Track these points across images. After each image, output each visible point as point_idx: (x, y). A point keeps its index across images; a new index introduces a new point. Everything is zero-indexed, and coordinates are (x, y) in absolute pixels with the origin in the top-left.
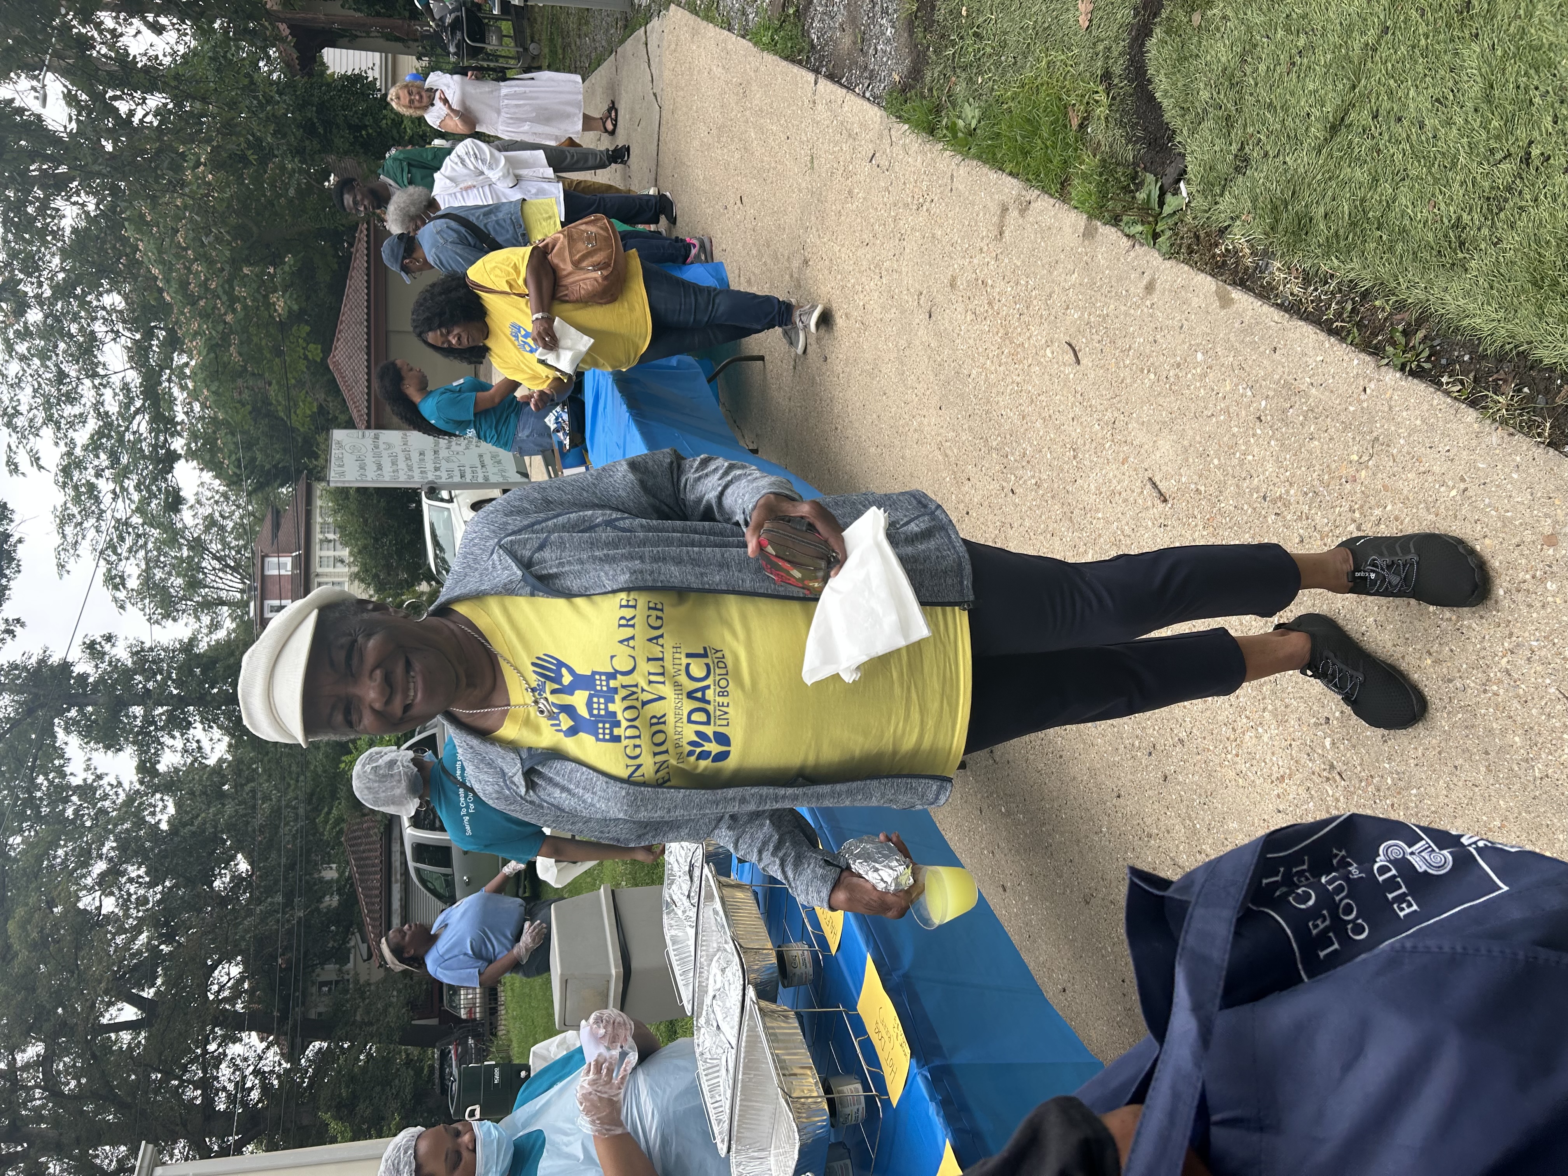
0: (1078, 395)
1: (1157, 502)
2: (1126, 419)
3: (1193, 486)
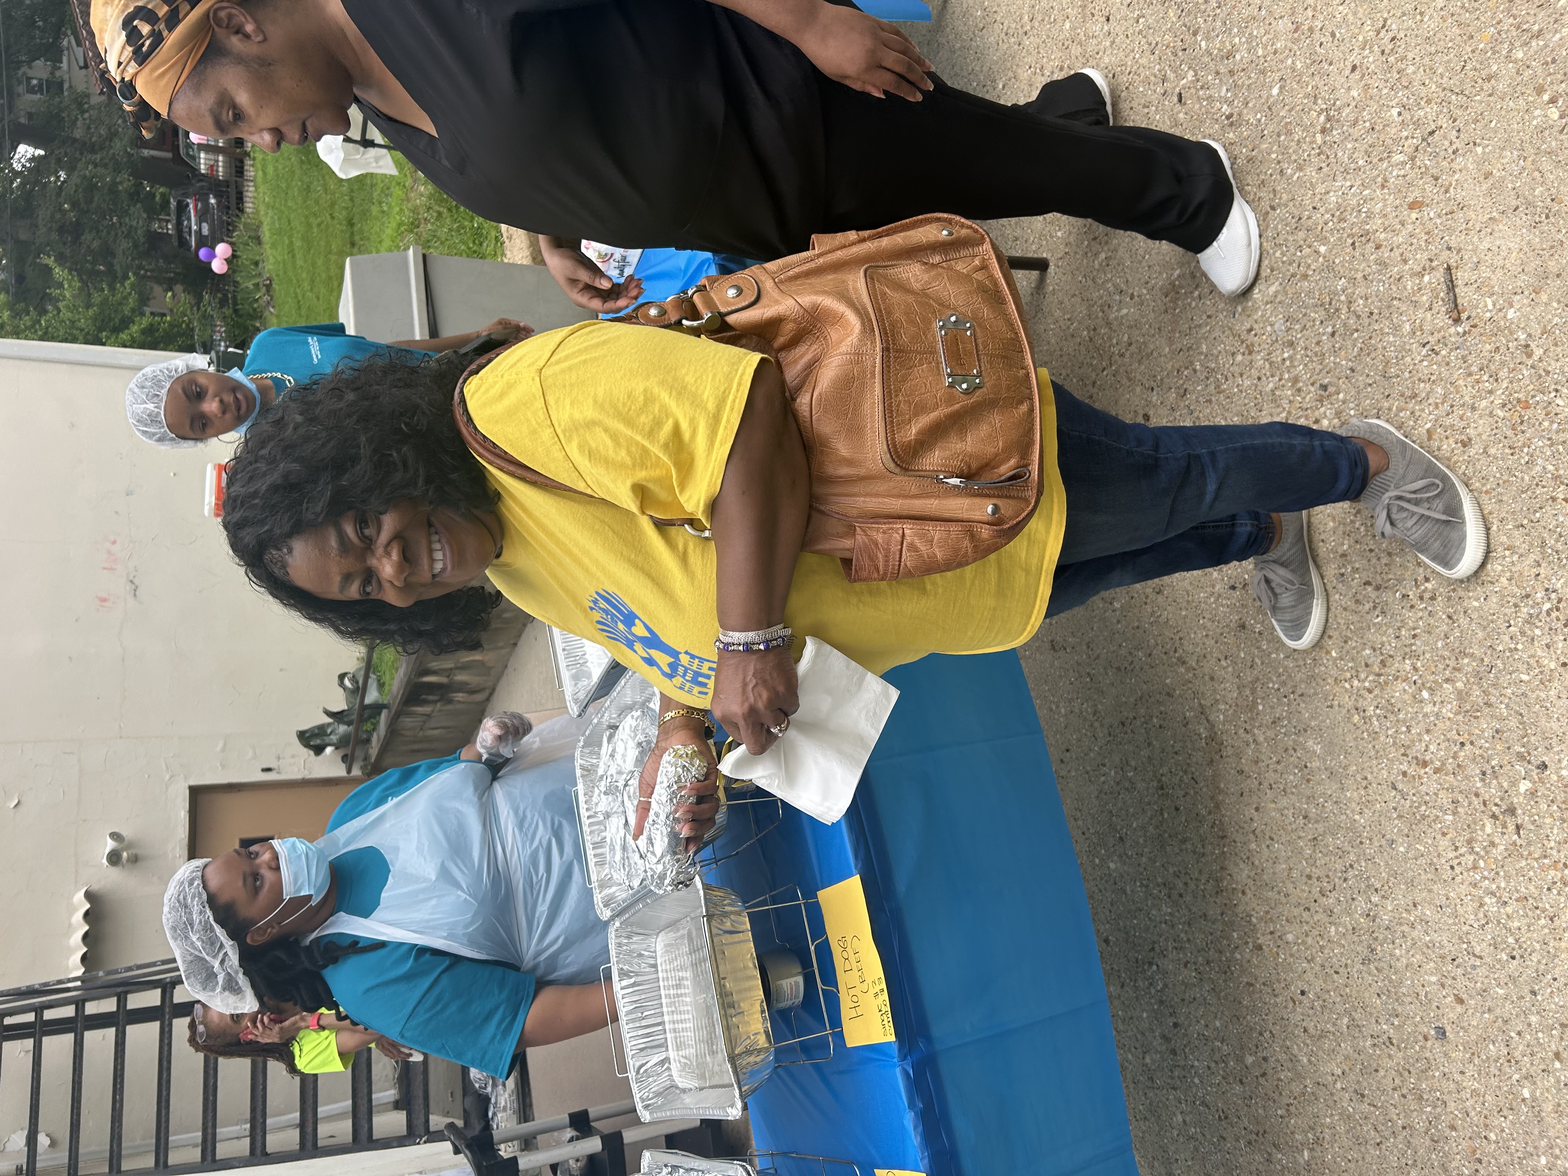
0: (1386, 36)
1: (1441, 307)
2: (1458, 144)
3: (1522, 336)
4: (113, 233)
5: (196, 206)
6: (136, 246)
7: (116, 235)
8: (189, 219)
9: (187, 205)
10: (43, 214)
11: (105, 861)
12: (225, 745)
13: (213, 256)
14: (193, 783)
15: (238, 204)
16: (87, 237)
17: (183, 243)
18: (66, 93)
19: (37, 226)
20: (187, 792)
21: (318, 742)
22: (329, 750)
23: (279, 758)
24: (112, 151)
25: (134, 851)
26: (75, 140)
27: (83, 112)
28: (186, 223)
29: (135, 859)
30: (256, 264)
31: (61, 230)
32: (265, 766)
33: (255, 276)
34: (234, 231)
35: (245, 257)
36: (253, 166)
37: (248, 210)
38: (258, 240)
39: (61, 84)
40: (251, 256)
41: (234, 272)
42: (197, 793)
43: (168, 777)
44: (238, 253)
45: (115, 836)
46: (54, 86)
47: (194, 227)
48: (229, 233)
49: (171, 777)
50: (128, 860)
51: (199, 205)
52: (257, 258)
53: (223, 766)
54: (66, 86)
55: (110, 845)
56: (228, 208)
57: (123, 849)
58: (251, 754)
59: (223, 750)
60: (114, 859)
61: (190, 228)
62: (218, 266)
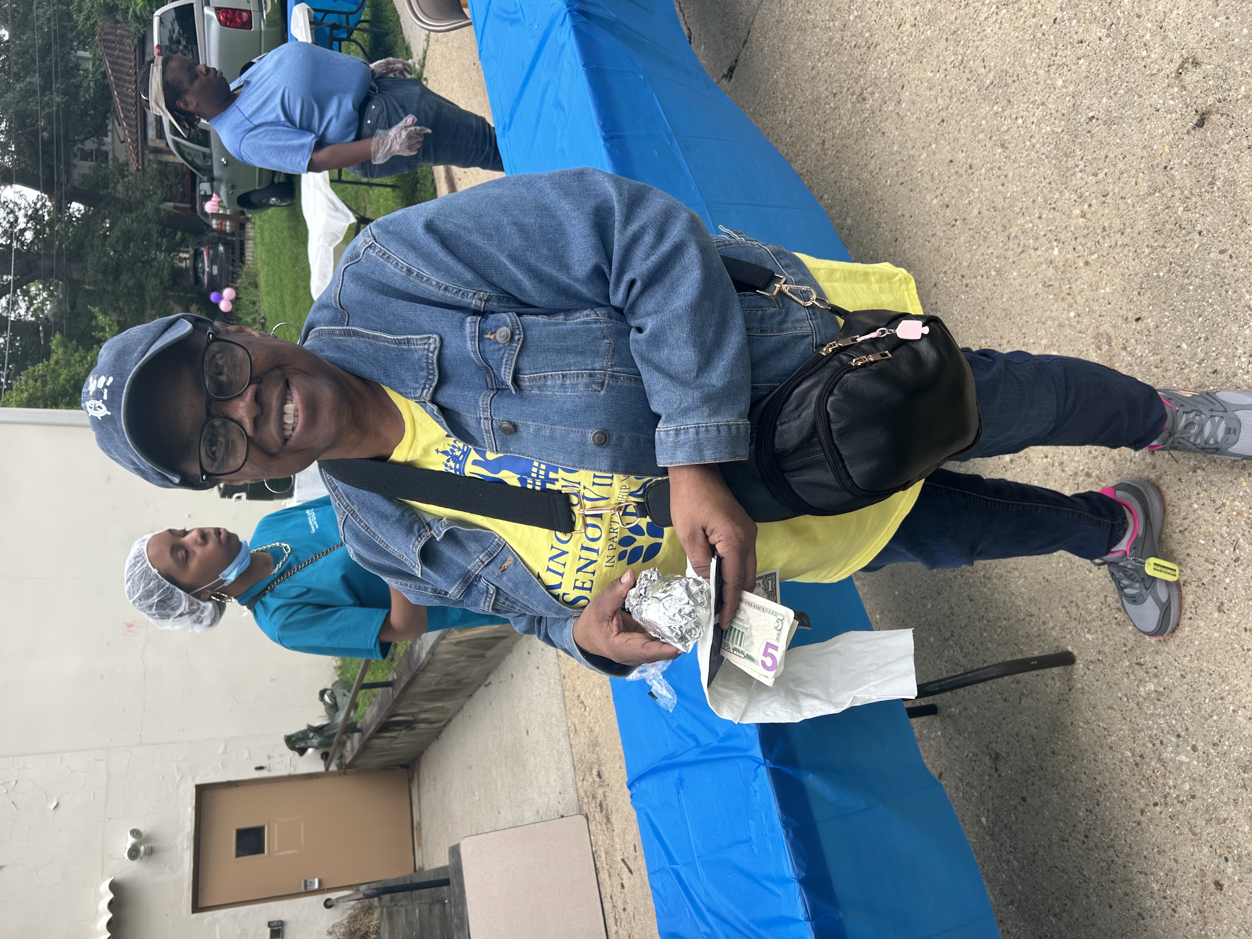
4: (145, 273)
5: (208, 253)
6: (162, 282)
7: (147, 275)
8: (203, 262)
9: (202, 252)
10: (91, 260)
11: (126, 855)
12: (226, 747)
13: (221, 298)
14: (199, 781)
15: (241, 257)
16: (124, 277)
17: (198, 280)
18: (110, 162)
19: (86, 269)
20: (194, 790)
21: (302, 745)
22: (310, 750)
23: (269, 758)
24: (145, 211)
25: (149, 845)
26: (117, 200)
27: (124, 177)
28: (200, 265)
29: (151, 852)
30: (254, 303)
31: (104, 272)
32: (258, 765)
33: (253, 313)
34: (238, 278)
35: (245, 299)
36: (253, 228)
37: (249, 263)
38: (256, 286)
39: (106, 154)
40: (250, 298)
41: (237, 310)
42: (202, 791)
43: (178, 778)
44: (240, 296)
45: (135, 833)
46: (102, 156)
47: (207, 269)
48: (233, 280)
49: (181, 778)
50: (145, 853)
51: (211, 252)
52: (255, 299)
53: (224, 767)
54: (110, 156)
55: (131, 840)
56: (233, 261)
57: (141, 843)
58: (247, 754)
59: (225, 752)
60: (134, 854)
61: (204, 270)
62: (224, 306)
